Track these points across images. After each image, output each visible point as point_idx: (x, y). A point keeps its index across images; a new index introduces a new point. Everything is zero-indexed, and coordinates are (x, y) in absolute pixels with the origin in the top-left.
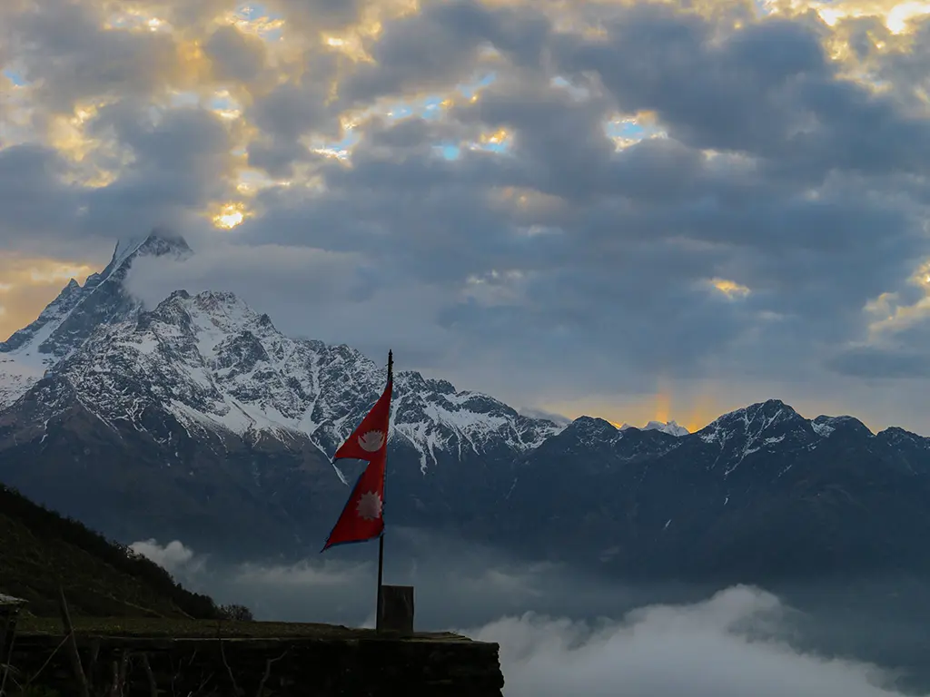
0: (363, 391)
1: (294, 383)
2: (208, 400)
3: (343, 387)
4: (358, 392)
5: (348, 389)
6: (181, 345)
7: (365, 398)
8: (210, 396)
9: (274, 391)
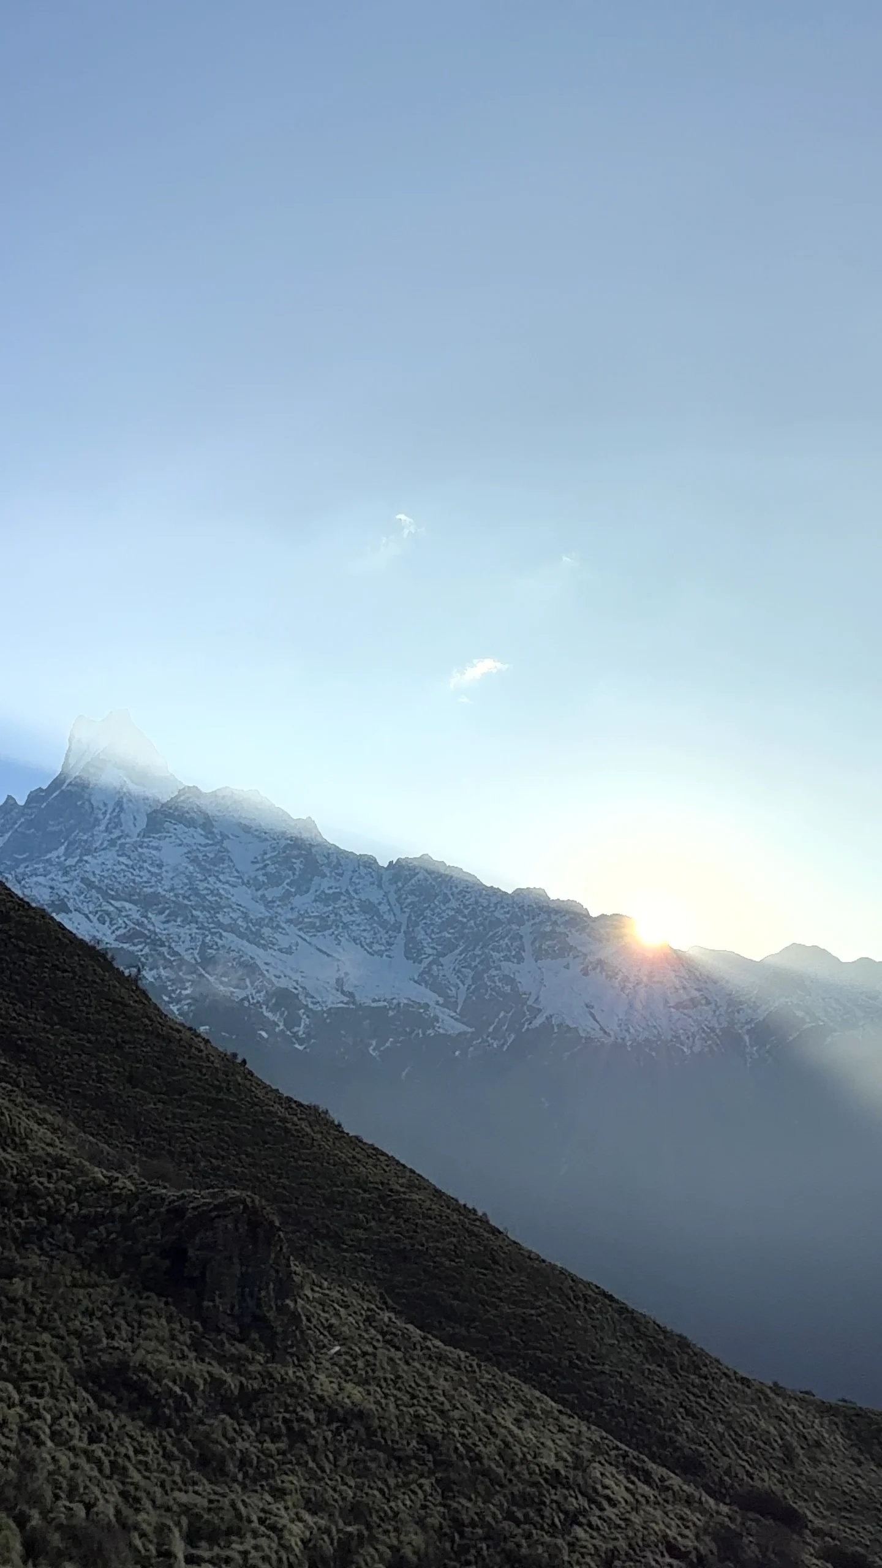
0: (473, 915)
1: (368, 908)
2: (266, 931)
3: (444, 911)
4: (465, 917)
5: (452, 913)
6: (211, 855)
7: (477, 926)
8: (267, 926)
9: (347, 918)
